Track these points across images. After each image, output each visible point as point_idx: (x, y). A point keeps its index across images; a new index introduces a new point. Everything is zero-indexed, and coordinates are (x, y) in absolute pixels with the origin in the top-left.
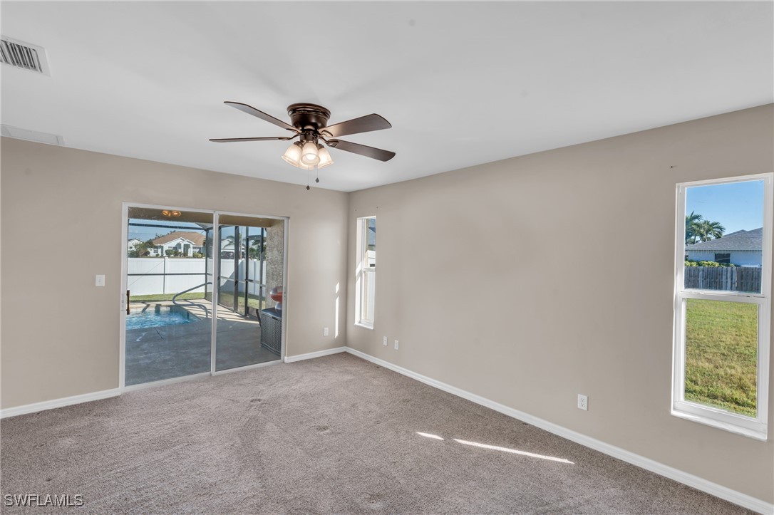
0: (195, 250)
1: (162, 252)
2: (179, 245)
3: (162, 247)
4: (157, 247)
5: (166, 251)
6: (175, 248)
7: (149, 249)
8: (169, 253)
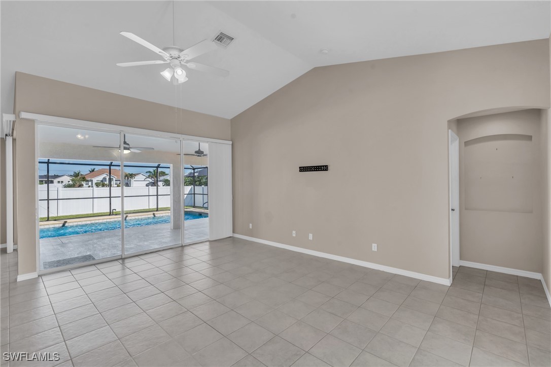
0: (116, 182)
1: (92, 184)
2: (105, 179)
3: (92, 181)
4: (88, 181)
5: (96, 184)
6: (102, 181)
7: (83, 183)
8: (97, 185)
